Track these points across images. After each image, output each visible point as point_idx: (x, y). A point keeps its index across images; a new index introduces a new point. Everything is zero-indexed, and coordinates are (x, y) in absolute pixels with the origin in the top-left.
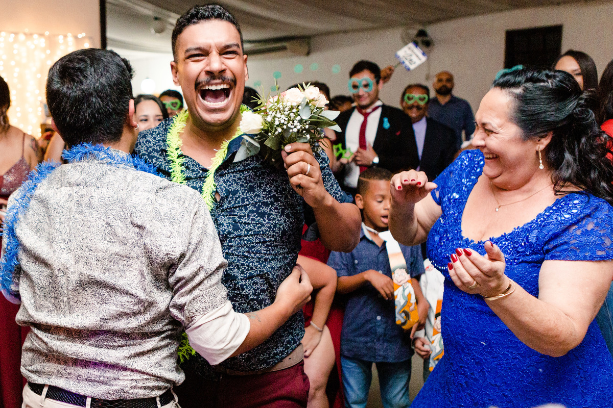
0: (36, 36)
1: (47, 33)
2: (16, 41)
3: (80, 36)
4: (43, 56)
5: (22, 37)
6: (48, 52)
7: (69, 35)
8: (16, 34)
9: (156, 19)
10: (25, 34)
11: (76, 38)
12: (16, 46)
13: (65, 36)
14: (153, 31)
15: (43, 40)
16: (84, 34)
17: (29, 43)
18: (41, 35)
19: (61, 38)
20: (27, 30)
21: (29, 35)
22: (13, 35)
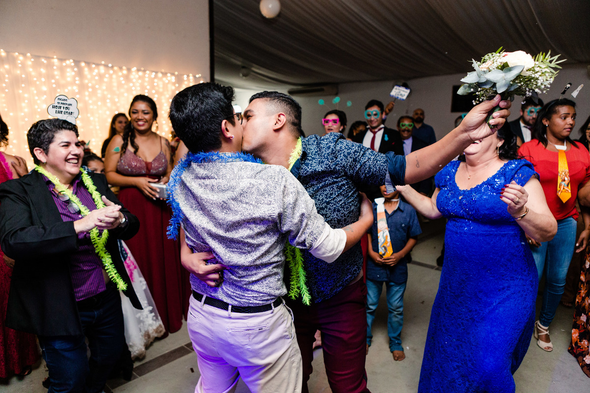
0: (169, 75)
1: (176, 73)
2: (156, 77)
3: (197, 76)
4: (173, 88)
5: (160, 75)
6: (177, 85)
7: (191, 75)
8: (156, 73)
9: (243, 67)
10: (162, 73)
11: (194, 77)
12: (156, 80)
13: (188, 76)
14: (241, 75)
15: (173, 78)
16: (200, 75)
17: (164, 79)
18: (173, 74)
19: (185, 76)
20: (163, 71)
21: (165, 74)
22: (154, 74)
